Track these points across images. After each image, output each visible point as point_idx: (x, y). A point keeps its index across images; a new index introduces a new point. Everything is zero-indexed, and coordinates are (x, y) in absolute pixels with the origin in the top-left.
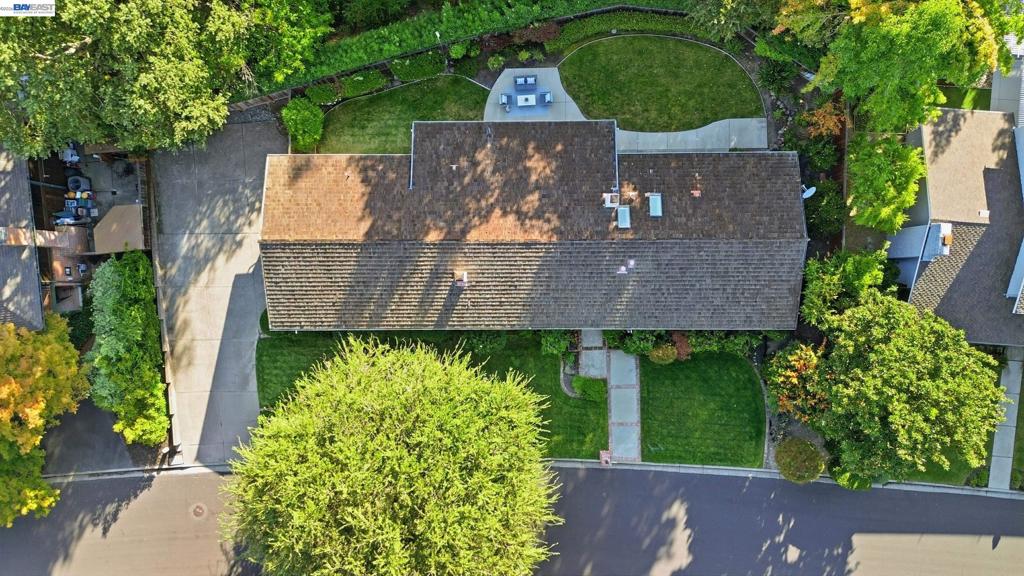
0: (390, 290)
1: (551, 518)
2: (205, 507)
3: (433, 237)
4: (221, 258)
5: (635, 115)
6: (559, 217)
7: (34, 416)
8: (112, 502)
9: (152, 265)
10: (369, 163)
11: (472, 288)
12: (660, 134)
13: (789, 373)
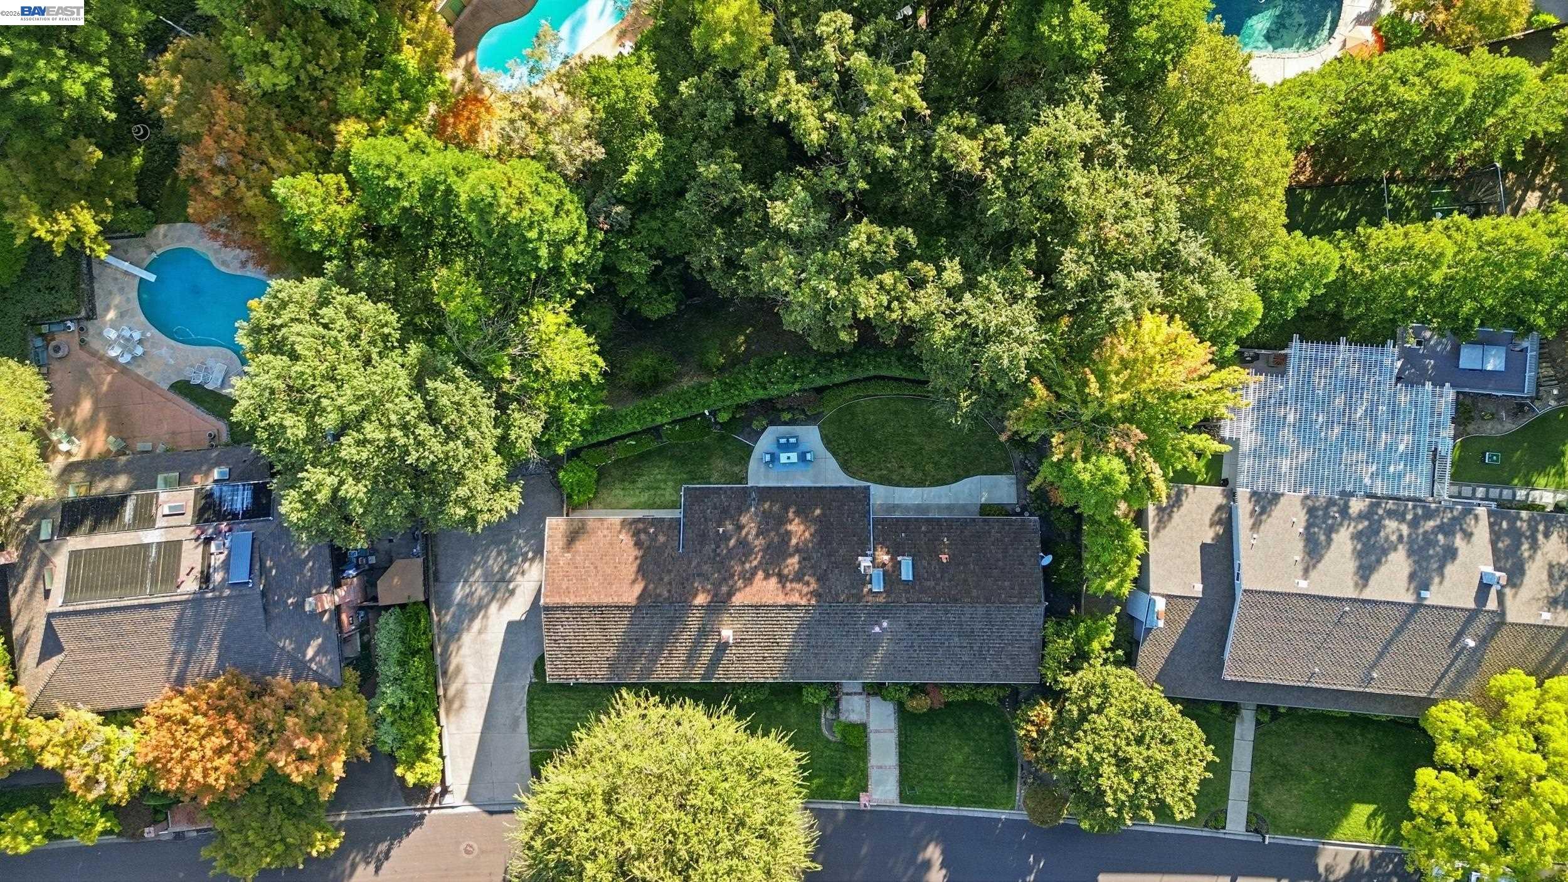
0: (661, 646)
1: (809, 864)
2: (475, 846)
3: (701, 599)
4: (494, 607)
5: (891, 471)
6: (818, 580)
7: (337, 768)
8: (385, 840)
9: (430, 614)
10: (641, 526)
11: (737, 644)
12: (914, 489)
13: (1029, 727)
